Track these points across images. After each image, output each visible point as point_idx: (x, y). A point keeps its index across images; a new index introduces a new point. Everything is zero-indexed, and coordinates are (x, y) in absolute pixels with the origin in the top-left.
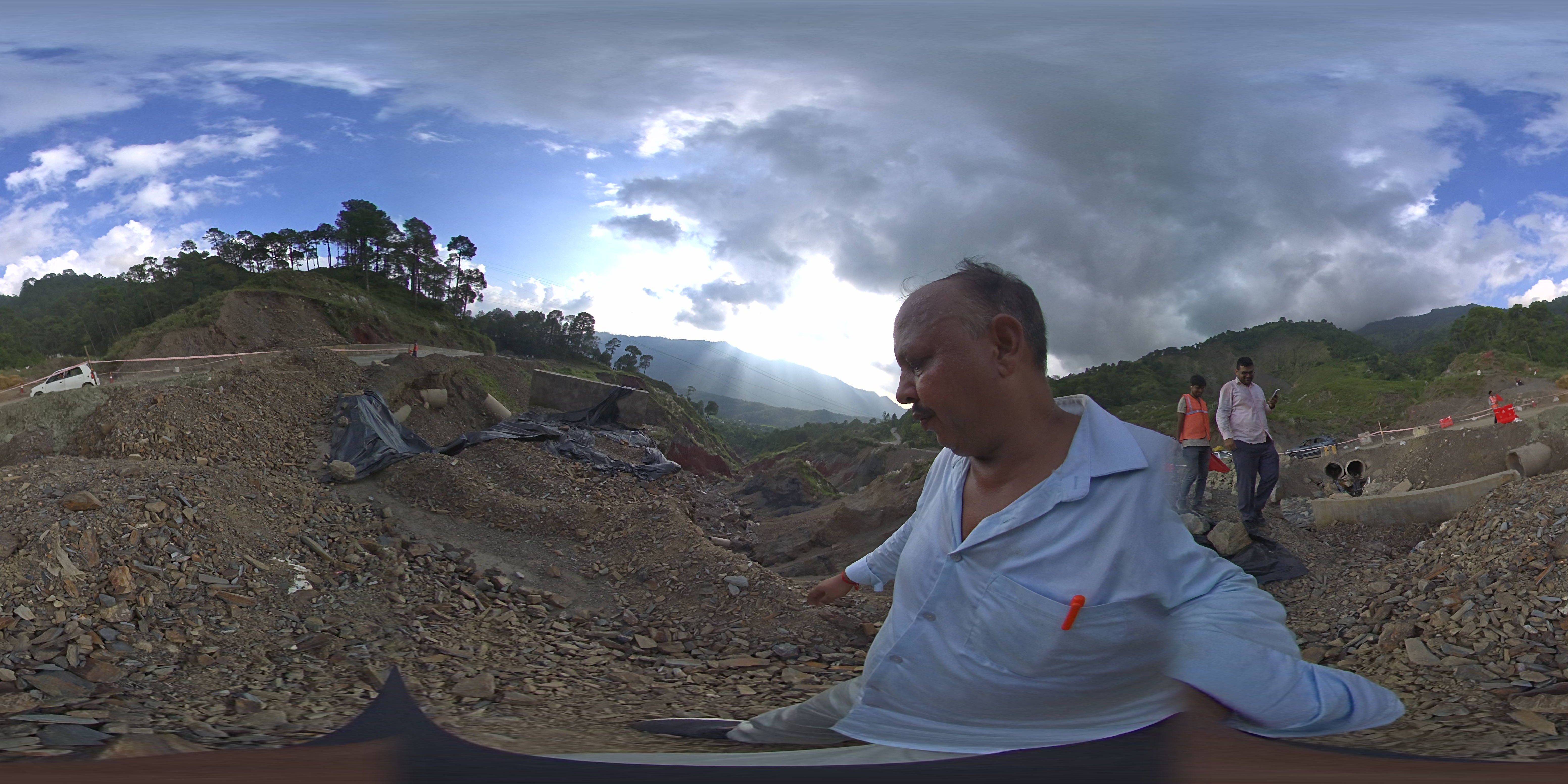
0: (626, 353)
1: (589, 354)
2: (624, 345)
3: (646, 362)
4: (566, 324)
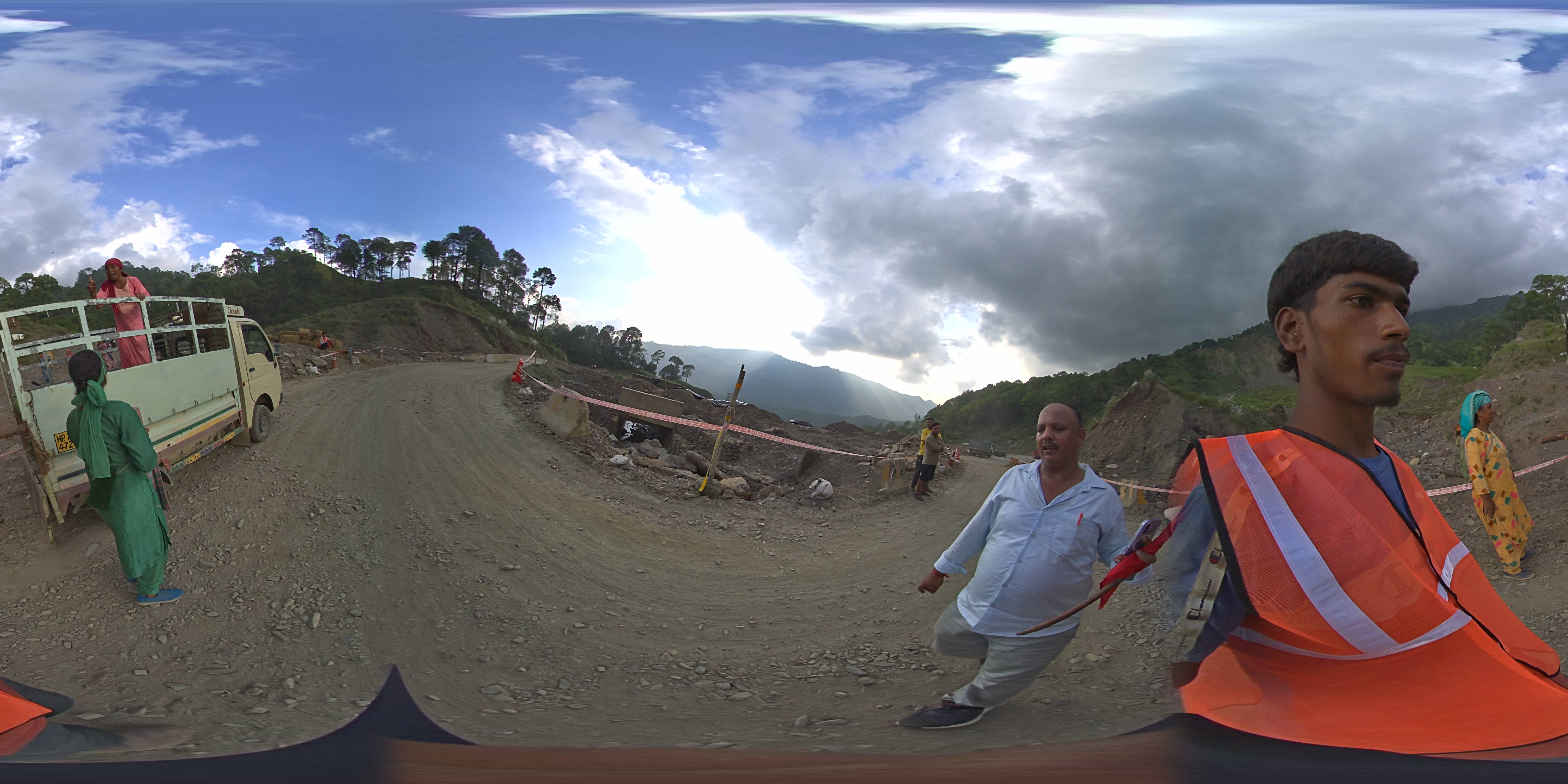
0: (670, 362)
1: (637, 364)
2: (668, 356)
3: (688, 371)
4: (617, 338)
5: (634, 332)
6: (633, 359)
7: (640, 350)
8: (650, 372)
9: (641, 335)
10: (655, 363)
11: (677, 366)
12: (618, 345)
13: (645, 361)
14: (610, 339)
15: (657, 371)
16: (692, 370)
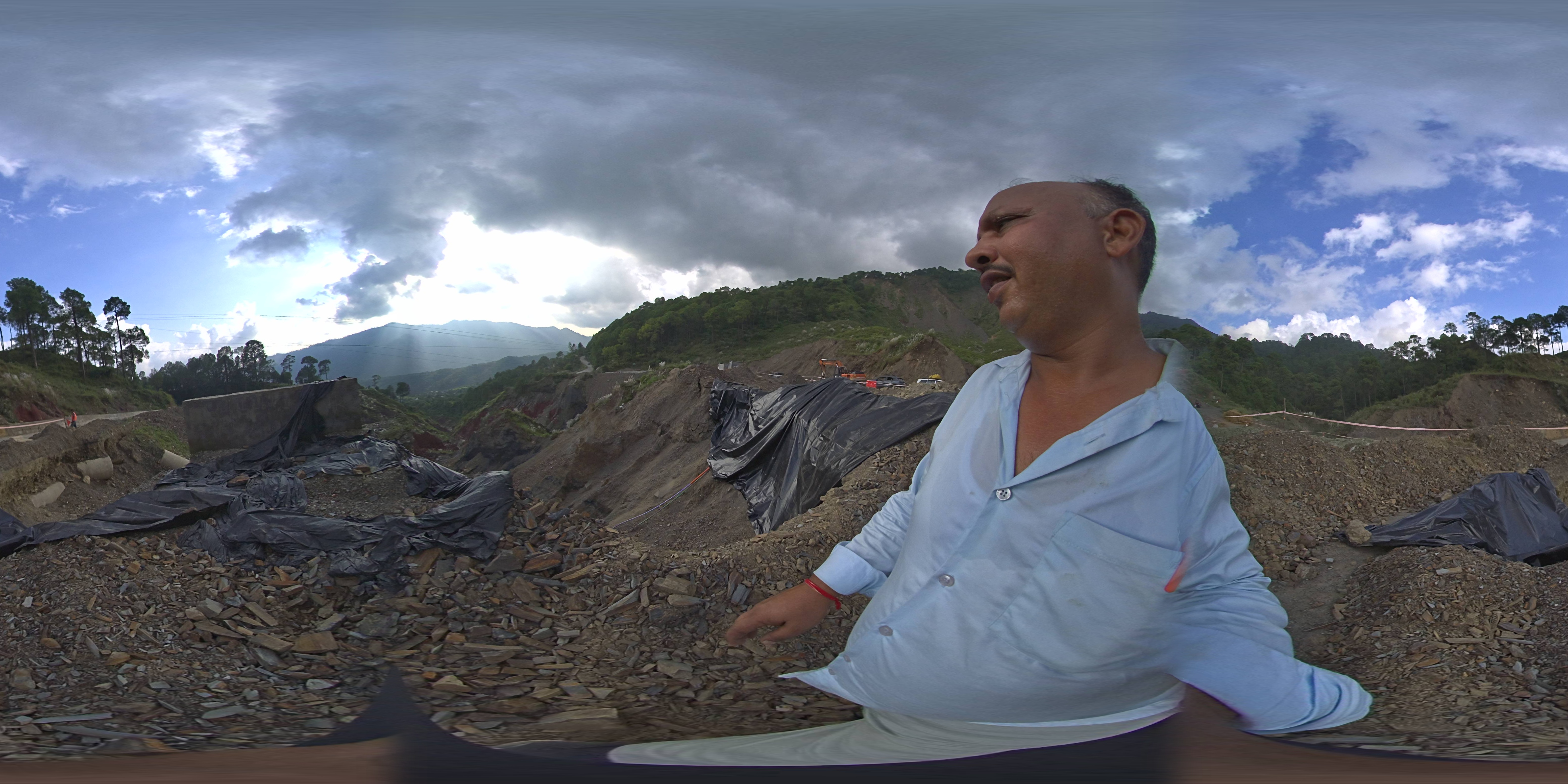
0: (303, 366)
1: (269, 379)
2: (299, 360)
3: (325, 367)
4: (238, 357)
5: (254, 346)
6: (262, 374)
7: (267, 362)
8: (285, 382)
9: (262, 346)
10: (288, 371)
11: (312, 366)
12: (241, 365)
13: (275, 373)
14: (231, 362)
15: (293, 378)
16: (329, 365)
